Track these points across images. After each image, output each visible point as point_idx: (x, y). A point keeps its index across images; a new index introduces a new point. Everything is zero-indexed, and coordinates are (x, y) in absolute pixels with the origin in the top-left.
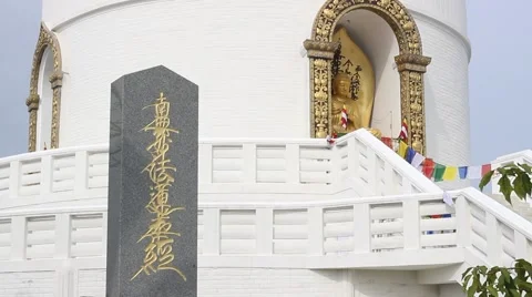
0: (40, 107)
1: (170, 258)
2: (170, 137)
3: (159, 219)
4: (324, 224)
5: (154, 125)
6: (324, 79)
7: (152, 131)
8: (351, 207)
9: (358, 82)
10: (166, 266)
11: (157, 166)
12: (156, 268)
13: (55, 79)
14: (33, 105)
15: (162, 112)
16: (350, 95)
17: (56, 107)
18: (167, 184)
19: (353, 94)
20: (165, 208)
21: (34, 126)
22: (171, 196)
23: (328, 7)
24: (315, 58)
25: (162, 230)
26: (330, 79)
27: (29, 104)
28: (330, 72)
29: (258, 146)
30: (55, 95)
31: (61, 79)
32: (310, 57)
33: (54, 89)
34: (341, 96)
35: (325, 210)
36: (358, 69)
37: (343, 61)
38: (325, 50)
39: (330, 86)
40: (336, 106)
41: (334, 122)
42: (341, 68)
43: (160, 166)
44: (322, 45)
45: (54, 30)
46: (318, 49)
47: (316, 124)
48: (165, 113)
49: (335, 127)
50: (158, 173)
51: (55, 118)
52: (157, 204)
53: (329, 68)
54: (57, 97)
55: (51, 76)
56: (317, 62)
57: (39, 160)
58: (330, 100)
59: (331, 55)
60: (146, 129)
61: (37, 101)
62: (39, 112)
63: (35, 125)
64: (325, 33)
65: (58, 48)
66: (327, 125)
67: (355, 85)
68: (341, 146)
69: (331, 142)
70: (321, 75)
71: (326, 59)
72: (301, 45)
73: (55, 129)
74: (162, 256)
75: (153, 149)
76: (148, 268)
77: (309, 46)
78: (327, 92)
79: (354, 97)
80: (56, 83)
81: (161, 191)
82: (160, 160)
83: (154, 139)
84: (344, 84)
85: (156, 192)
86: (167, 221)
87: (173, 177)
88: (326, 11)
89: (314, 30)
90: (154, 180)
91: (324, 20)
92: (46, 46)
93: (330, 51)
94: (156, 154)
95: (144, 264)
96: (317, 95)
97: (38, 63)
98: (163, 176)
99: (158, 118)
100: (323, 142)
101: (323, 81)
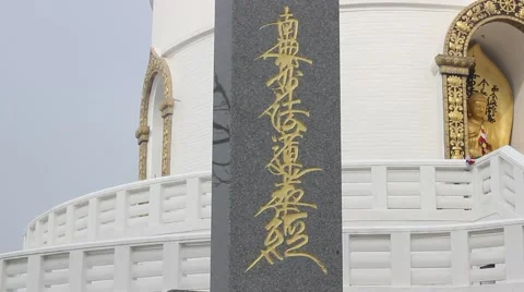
0: (151, 139)
1: (302, 240)
2: (300, 68)
3: (285, 184)
4: (470, 250)
5: (276, 51)
6: (459, 97)
7: (275, 58)
8: (501, 230)
9: (494, 103)
10: (298, 251)
11: (282, 109)
12: (283, 255)
13: (166, 107)
14: (143, 137)
15: (287, 34)
16: (486, 117)
17: (167, 136)
18: (296, 134)
19: (489, 116)
20: (293, 168)
21: (144, 160)
22: (302, 152)
23: (461, 19)
24: (448, 75)
25: (291, 199)
26: (465, 97)
27: (138, 136)
28: (465, 90)
29: (388, 169)
30: (165, 124)
31: (172, 106)
32: (443, 74)
33: (164, 117)
34: (477, 118)
35: (470, 233)
36: (495, 89)
37: (478, 80)
38: (458, 65)
39: (465, 106)
40: (472, 129)
41: (471, 145)
42: (476, 88)
43: (286, 108)
44: (456, 60)
45: (164, 56)
46: (451, 64)
47: (451, 147)
48: (292, 35)
49: (472, 151)
50: (284, 118)
51: (166, 149)
52: (282, 163)
53: (464, 86)
54: (168, 125)
55: (162, 104)
56: (451, 79)
57: (147, 189)
58: (466, 121)
59: (465, 71)
60: (266, 56)
61: (147, 133)
62: (150, 145)
63: (145, 158)
64: (459, 47)
65: (168, 75)
66: (463, 148)
67: (491, 106)
68: (482, 167)
69: (471, 163)
70: (455, 93)
71: (460, 76)
72: (432, 62)
73: (166, 161)
74: (290, 237)
75: (276, 85)
76: (271, 255)
77: (442, 62)
78: (462, 112)
79: (491, 120)
80: (167, 111)
81: (288, 144)
82: (286, 100)
83: (276, 71)
84: (481, 104)
85: (281, 144)
86: (297, 186)
87: (305, 124)
88: (459, 24)
89: (447, 44)
90: (278, 128)
91: (457, 33)
92: (156, 73)
93: (465, 66)
94: (280, 91)
95: (265, 249)
96: (451, 115)
97: (148, 91)
98: (290, 123)
99: (281, 41)
100: (462, 163)
101: (457, 100)
